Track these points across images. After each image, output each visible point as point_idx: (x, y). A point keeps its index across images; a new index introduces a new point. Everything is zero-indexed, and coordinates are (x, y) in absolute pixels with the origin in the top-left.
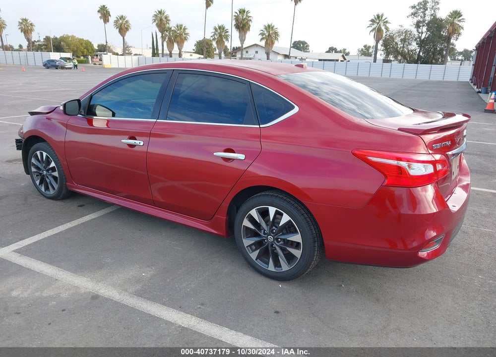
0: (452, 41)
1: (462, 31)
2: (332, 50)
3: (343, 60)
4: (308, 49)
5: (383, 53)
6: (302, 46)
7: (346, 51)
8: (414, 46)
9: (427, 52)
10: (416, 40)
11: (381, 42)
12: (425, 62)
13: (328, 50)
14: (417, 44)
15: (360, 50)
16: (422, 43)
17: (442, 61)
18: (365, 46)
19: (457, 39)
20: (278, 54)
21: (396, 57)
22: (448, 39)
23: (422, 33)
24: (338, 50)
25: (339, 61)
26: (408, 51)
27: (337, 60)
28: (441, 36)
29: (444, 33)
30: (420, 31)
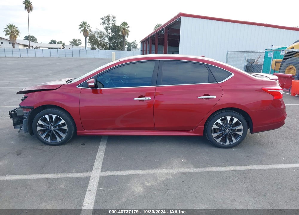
0: (125, 38)
1: (129, 33)
2: (53, 42)
3: (63, 48)
4: (37, 41)
5: (89, 44)
6: (31, 39)
7: (62, 42)
8: (106, 40)
9: (114, 44)
10: (107, 37)
11: (88, 38)
12: (114, 49)
13: (50, 42)
14: (108, 39)
15: (71, 42)
16: (110, 39)
17: (122, 49)
18: (74, 40)
19: (127, 37)
20: (19, 44)
21: (98, 46)
22: (123, 37)
23: (109, 33)
24: (57, 42)
25: (61, 49)
26: (104, 43)
27: (60, 48)
28: (119, 35)
29: (121, 34)
30: (108, 32)
